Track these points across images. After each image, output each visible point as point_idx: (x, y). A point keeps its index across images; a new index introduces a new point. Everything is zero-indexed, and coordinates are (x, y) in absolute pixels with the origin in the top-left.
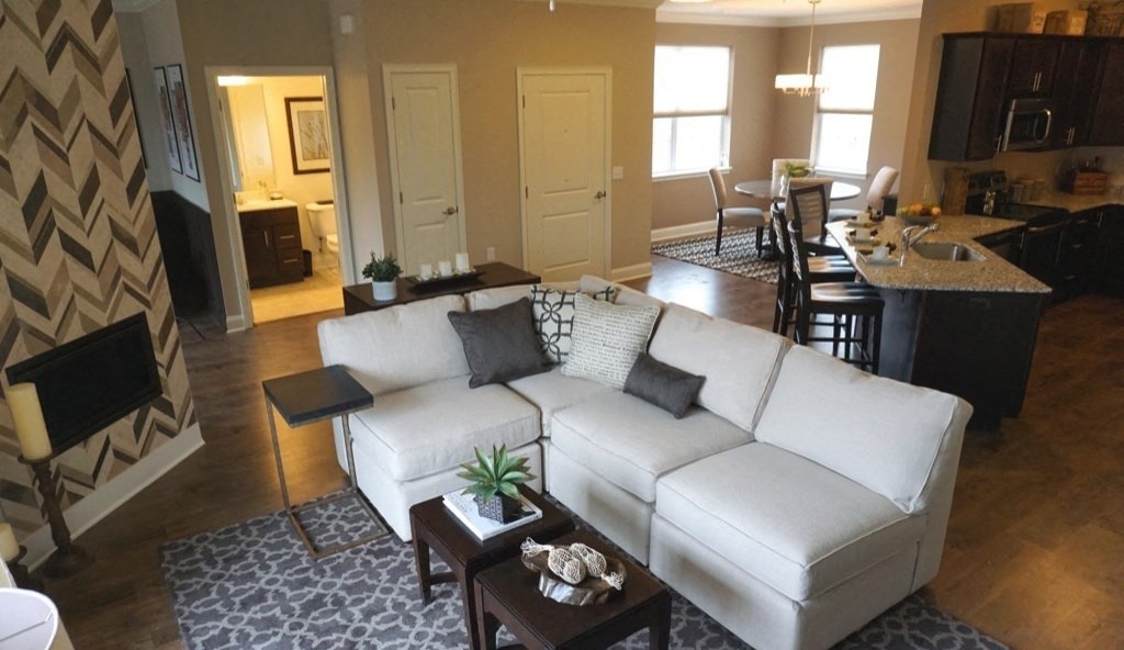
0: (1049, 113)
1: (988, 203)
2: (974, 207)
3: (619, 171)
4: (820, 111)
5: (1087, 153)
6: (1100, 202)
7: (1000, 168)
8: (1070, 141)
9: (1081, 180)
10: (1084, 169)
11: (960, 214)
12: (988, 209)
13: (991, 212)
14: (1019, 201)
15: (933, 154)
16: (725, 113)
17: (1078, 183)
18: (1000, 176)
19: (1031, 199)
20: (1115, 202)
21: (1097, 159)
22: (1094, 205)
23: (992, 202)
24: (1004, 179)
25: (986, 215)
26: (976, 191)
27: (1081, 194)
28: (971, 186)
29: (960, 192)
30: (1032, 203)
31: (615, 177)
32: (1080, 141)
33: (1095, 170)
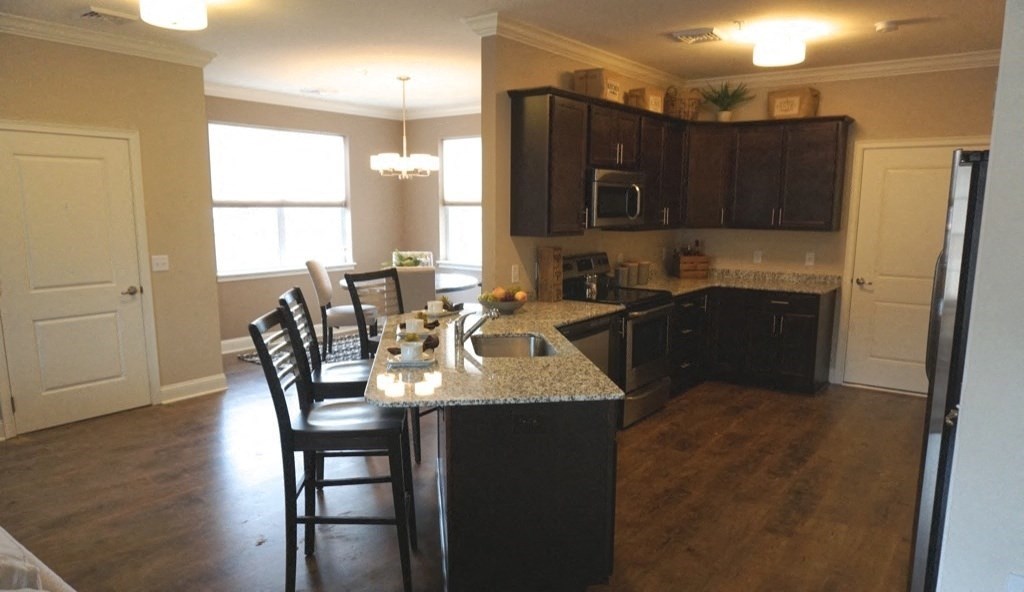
0: (637, 189)
1: (590, 287)
2: (573, 291)
3: (162, 262)
4: (445, 204)
5: (687, 236)
6: (701, 285)
7: (600, 249)
8: (665, 221)
9: (685, 263)
10: (687, 253)
11: (558, 300)
12: (591, 294)
13: (594, 297)
14: (625, 285)
15: (517, 228)
16: (344, 205)
17: (683, 267)
18: (602, 259)
19: (638, 283)
20: (717, 285)
21: (697, 243)
22: (696, 288)
23: (594, 286)
24: (606, 261)
25: (590, 300)
26: (575, 273)
27: (686, 278)
28: (566, 267)
29: (554, 275)
30: (638, 287)
31: (155, 269)
32: (677, 223)
33: (698, 254)
